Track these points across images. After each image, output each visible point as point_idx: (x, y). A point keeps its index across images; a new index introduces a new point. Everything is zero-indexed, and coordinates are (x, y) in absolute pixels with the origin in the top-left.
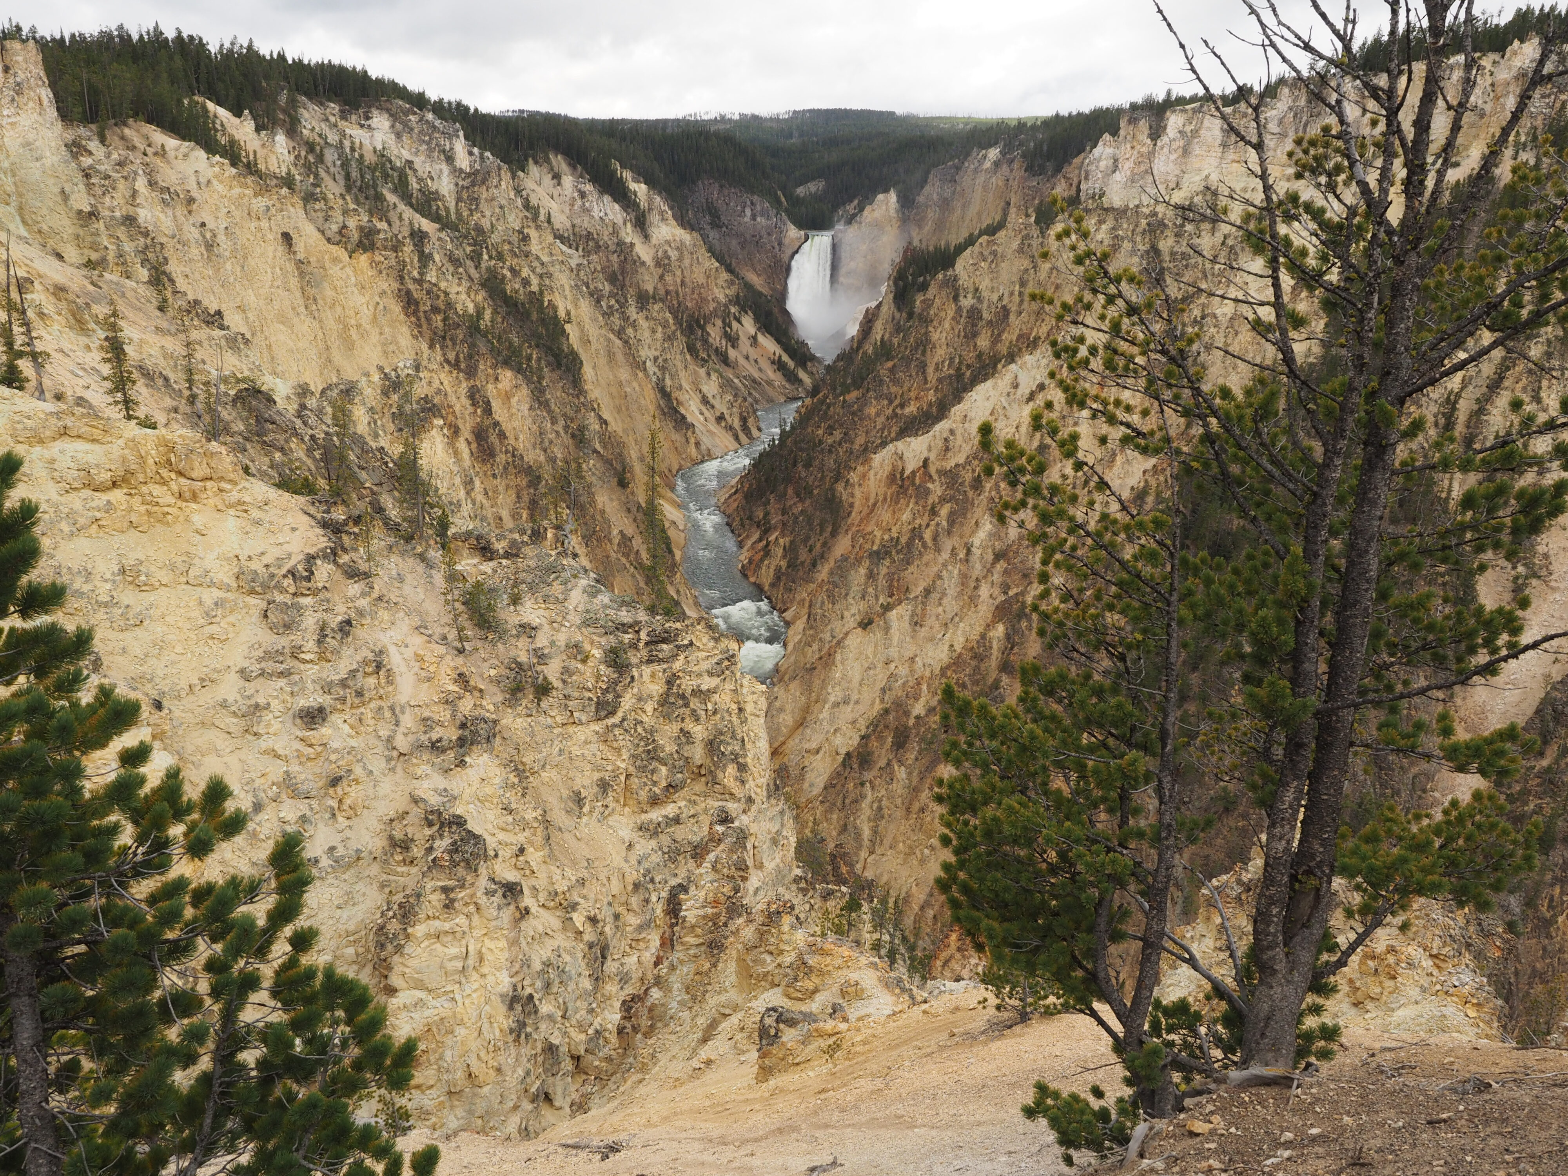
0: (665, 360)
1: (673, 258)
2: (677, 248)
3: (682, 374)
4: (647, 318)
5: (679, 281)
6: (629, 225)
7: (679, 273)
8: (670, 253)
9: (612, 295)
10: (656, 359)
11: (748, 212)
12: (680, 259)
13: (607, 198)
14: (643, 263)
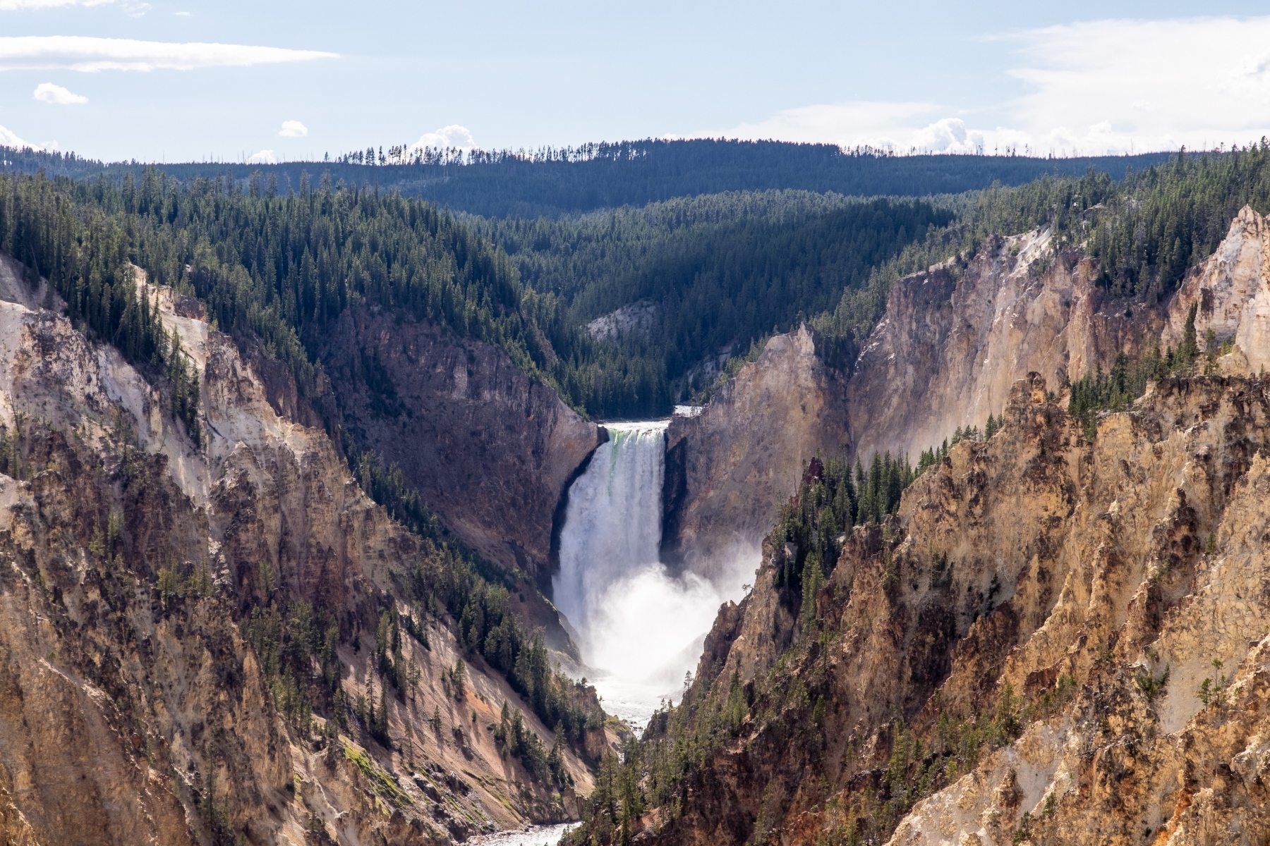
0: (220, 734)
1: (260, 490)
2: (273, 467)
3: (262, 767)
4: (179, 633)
5: (272, 540)
6: (156, 414)
7: (274, 523)
8: (253, 477)
9: (94, 579)
10: (197, 730)
11: (461, 377)
12: (279, 490)
13: (105, 354)
14: (187, 503)
